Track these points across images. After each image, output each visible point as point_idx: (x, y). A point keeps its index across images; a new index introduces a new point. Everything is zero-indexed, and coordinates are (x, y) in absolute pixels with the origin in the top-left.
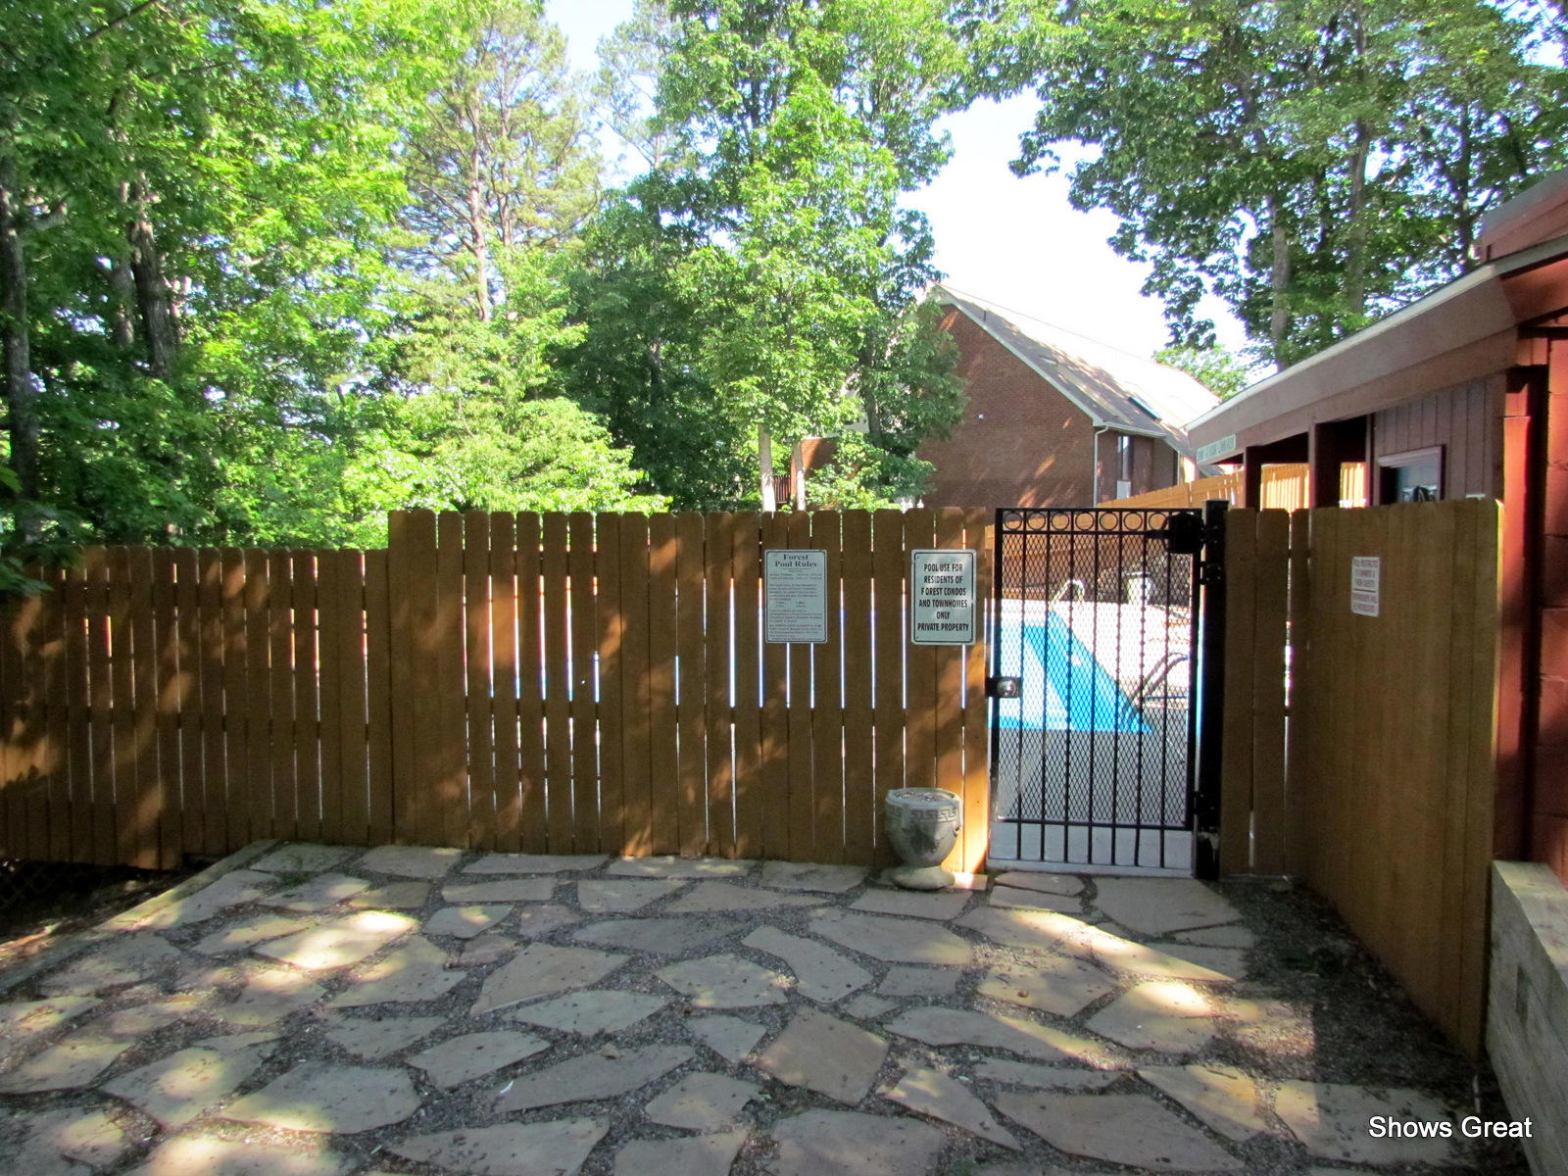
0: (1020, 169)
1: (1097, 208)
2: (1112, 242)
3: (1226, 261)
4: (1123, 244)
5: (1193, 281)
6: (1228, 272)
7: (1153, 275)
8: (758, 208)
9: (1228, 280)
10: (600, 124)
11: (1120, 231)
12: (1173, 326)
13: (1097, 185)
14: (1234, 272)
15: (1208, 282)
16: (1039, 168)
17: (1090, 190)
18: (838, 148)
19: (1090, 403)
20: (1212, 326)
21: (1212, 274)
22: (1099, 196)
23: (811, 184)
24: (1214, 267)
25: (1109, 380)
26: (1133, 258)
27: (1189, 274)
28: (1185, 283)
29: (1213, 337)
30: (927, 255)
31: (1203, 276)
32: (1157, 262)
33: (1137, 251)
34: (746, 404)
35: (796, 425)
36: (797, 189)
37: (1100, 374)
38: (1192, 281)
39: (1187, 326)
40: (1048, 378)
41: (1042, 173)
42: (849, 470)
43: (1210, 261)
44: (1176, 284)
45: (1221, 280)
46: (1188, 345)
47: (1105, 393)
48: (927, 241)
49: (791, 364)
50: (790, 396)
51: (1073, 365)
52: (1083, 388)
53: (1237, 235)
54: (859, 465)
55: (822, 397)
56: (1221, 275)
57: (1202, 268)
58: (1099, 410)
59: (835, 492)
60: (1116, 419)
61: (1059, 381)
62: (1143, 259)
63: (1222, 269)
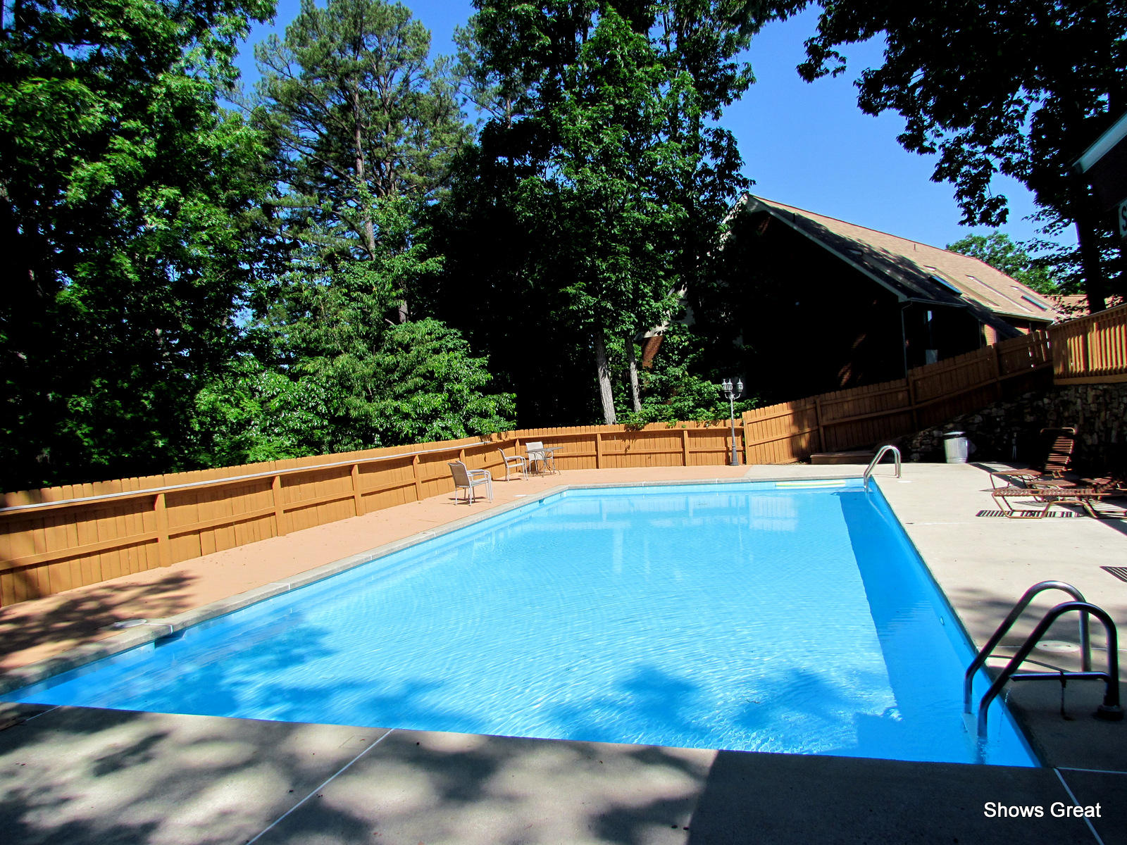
0: (808, 72)
1: (886, 110)
2: (901, 139)
3: (1012, 142)
4: (913, 141)
5: (980, 162)
6: (1014, 152)
7: (943, 162)
8: (568, 130)
9: (1015, 158)
10: (465, 100)
11: (907, 128)
12: (966, 206)
13: (885, 90)
14: (1021, 151)
15: (996, 163)
16: (827, 71)
17: (879, 95)
18: (639, 73)
19: (894, 283)
20: (1003, 201)
21: (999, 156)
22: (887, 99)
23: (616, 106)
24: (999, 148)
25: (911, 265)
26: (923, 150)
27: (977, 157)
28: (975, 167)
29: (1006, 212)
30: (735, 166)
31: (991, 157)
32: (945, 150)
33: (926, 144)
34: (575, 308)
35: (624, 322)
36: (603, 111)
37: (903, 260)
38: (980, 164)
39: (980, 204)
40: (854, 265)
41: (829, 76)
42: (676, 358)
43: (997, 143)
44: (964, 169)
45: (1008, 160)
46: (981, 221)
47: (908, 275)
48: (734, 154)
49: (614, 268)
50: (614, 295)
51: (877, 254)
52: (888, 272)
53: (1021, 117)
54: (684, 353)
55: (644, 296)
56: (1008, 155)
57: (989, 151)
58: (904, 289)
59: (664, 378)
60: (919, 295)
61: (865, 267)
62: (933, 151)
63: (1008, 149)
